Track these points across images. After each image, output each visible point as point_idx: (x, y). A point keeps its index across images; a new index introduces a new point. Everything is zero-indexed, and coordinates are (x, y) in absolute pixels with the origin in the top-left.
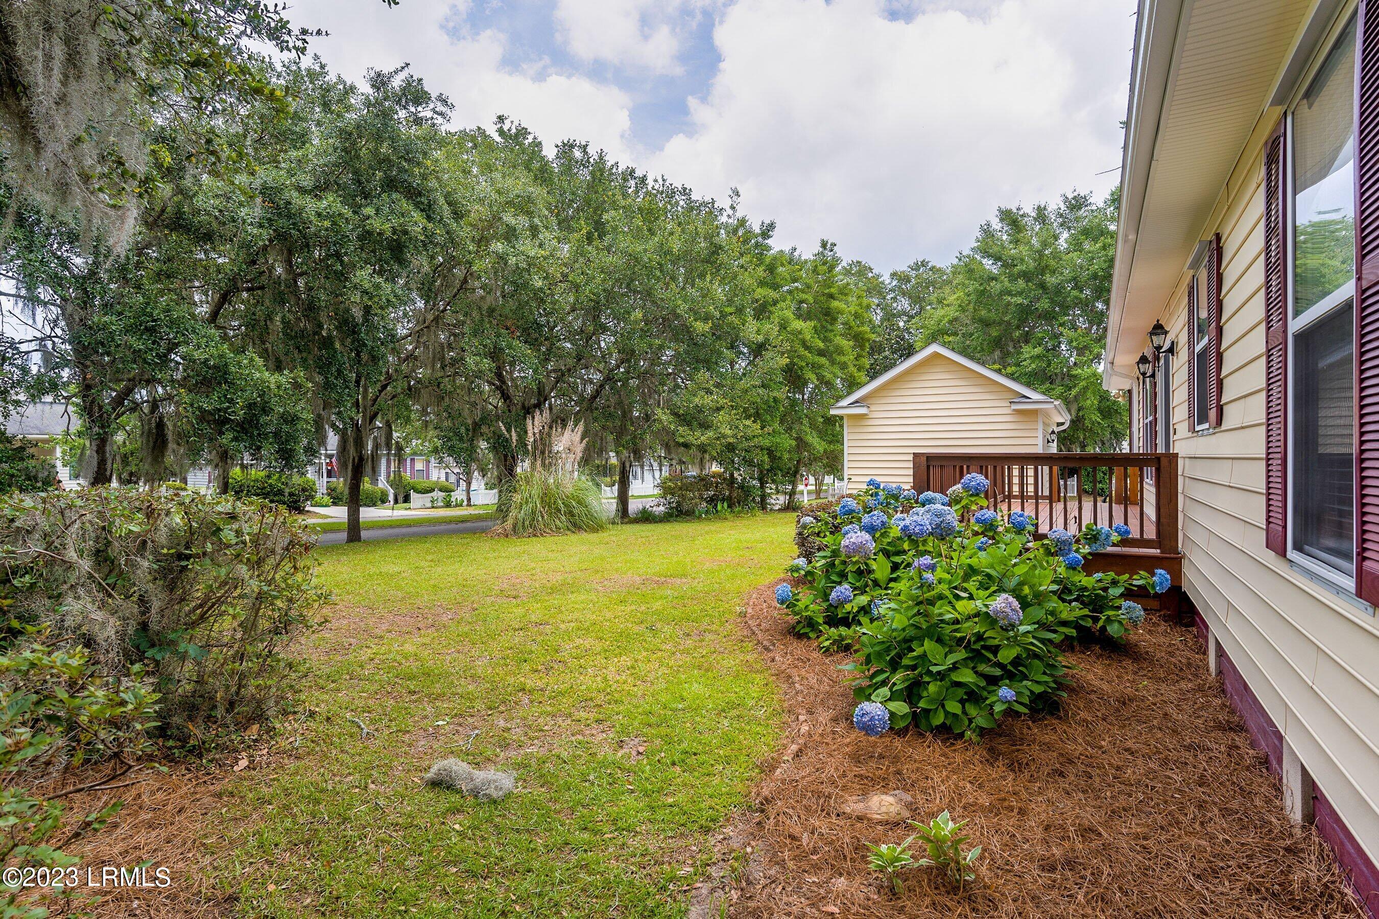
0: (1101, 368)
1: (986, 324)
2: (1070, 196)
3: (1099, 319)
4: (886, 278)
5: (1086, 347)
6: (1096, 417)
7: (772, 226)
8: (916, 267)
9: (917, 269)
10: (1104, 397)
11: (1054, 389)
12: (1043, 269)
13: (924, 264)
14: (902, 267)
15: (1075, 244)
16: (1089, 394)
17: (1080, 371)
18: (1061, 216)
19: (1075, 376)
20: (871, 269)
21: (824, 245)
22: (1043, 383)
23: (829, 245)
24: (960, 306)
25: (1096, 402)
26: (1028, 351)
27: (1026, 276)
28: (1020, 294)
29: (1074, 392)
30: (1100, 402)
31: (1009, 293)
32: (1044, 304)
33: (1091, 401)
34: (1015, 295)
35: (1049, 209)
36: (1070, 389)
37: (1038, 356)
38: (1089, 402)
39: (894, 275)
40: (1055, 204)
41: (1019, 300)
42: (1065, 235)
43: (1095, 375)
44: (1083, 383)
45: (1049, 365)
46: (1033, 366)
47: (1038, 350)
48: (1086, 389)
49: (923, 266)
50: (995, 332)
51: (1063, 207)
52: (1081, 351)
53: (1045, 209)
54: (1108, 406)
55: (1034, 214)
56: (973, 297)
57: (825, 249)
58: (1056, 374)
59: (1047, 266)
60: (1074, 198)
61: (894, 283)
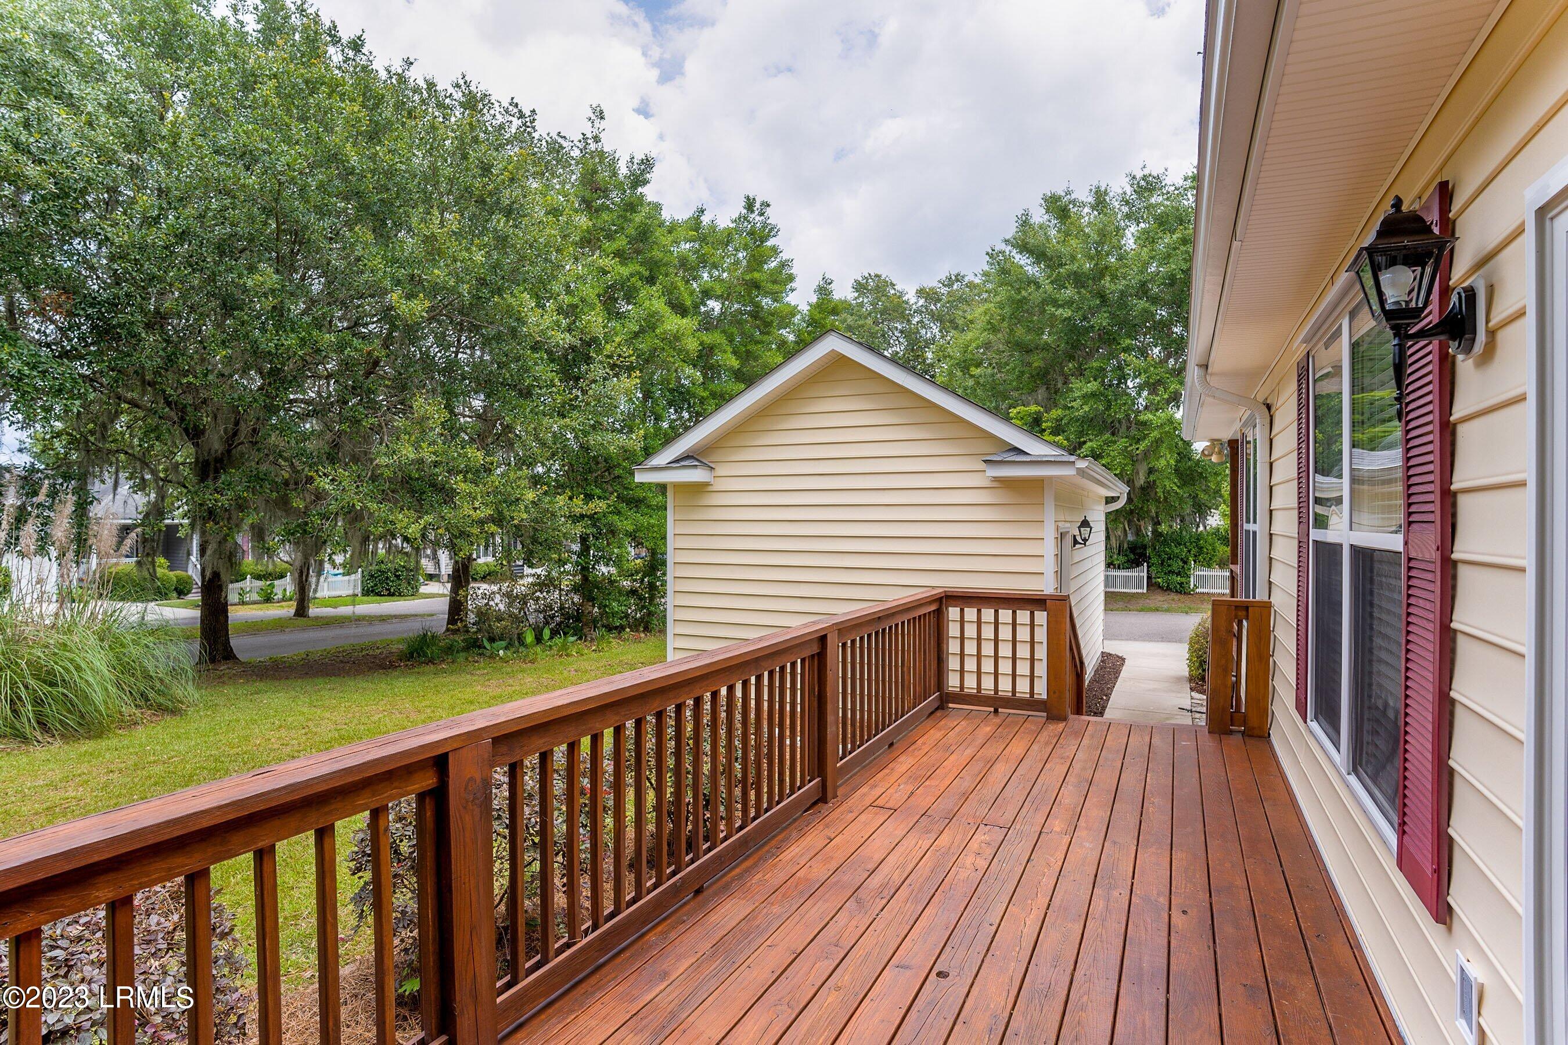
0: (1179, 415)
1: (1026, 349)
2: (1139, 175)
3: (1177, 347)
4: (911, 297)
5: (1159, 382)
6: (1171, 484)
7: (647, 163)
8: (949, 282)
9: (950, 285)
10: (1184, 452)
11: (1115, 442)
12: (1101, 272)
13: (959, 278)
14: (931, 282)
15: (1147, 239)
16: (1163, 450)
17: (1151, 417)
18: (1127, 203)
19: (1144, 424)
20: (892, 285)
21: (750, 205)
22: (1101, 433)
23: (758, 205)
24: (989, 323)
25: (1172, 462)
26: (1081, 387)
27: (1078, 279)
28: (1069, 303)
29: (1142, 446)
30: (1177, 461)
31: (1055, 303)
32: (1101, 320)
33: (1166, 461)
34: (1062, 306)
35: (1111, 194)
36: (1138, 441)
37: (1093, 395)
38: (1163, 462)
39: (921, 292)
40: (1119, 186)
41: (1067, 313)
42: (1133, 229)
43: (1171, 421)
44: (1155, 434)
45: (1108, 408)
46: (1086, 408)
47: (1093, 386)
48: (1158, 442)
49: (957, 280)
50: (1037, 361)
51: (1129, 190)
52: (1153, 386)
53: (1106, 193)
54: (1189, 467)
55: (1091, 199)
56: (1007, 310)
57: (752, 212)
58: (1120, 422)
59: (1107, 268)
60: (1144, 178)
61: (921, 302)
